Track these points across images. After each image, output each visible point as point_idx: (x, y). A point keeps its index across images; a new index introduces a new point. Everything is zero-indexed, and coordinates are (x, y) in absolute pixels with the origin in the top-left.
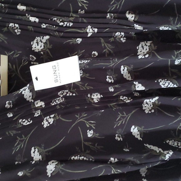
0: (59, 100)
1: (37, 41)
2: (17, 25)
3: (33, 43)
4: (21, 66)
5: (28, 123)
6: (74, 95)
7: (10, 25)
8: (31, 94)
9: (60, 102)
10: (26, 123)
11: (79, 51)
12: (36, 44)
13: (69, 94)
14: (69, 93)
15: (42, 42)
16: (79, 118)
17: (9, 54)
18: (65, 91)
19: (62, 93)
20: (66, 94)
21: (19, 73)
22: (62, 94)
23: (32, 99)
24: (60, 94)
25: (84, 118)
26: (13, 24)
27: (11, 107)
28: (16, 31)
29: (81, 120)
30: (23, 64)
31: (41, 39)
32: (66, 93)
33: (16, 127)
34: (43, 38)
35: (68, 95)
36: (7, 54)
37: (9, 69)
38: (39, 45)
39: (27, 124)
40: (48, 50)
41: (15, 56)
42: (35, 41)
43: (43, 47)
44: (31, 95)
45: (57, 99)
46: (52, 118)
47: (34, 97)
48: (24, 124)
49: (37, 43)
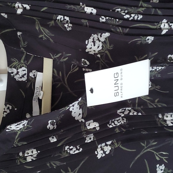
0: (119, 121)
1: (93, 39)
2: (67, 18)
3: (88, 42)
4: (70, 73)
5: (77, 152)
6: (140, 114)
7: (58, 18)
8: (81, 111)
9: (120, 123)
10: (74, 151)
11: (150, 53)
12: (92, 44)
13: (133, 113)
14: (132, 111)
15: (100, 41)
16: (145, 148)
17: (55, 57)
18: (127, 108)
19: (123, 110)
20: (129, 113)
21: (66, 82)
22: (123, 113)
23: (82, 118)
24: (120, 113)
25: (153, 148)
26: (62, 17)
27: (55, 128)
28: (66, 25)
29: (148, 150)
30: (72, 70)
31: (99, 37)
32: (129, 111)
33: (61, 156)
34: (101, 36)
35: (131, 114)
36: (53, 57)
37: (54, 77)
38: (96, 44)
39: (75, 153)
40: (107, 52)
41: (62, 60)
42: (91, 40)
43: (100, 48)
44: (81, 113)
45: (116, 119)
46: (108, 146)
47: (85, 115)
48: (72, 152)
49: (94, 42)
